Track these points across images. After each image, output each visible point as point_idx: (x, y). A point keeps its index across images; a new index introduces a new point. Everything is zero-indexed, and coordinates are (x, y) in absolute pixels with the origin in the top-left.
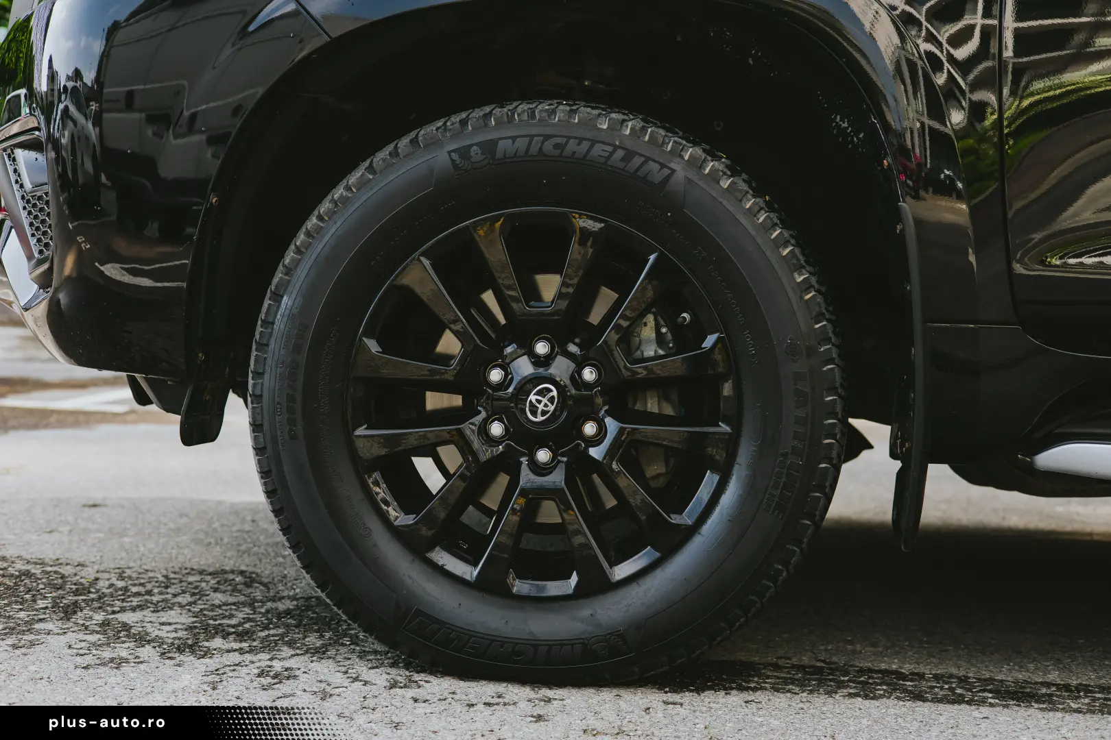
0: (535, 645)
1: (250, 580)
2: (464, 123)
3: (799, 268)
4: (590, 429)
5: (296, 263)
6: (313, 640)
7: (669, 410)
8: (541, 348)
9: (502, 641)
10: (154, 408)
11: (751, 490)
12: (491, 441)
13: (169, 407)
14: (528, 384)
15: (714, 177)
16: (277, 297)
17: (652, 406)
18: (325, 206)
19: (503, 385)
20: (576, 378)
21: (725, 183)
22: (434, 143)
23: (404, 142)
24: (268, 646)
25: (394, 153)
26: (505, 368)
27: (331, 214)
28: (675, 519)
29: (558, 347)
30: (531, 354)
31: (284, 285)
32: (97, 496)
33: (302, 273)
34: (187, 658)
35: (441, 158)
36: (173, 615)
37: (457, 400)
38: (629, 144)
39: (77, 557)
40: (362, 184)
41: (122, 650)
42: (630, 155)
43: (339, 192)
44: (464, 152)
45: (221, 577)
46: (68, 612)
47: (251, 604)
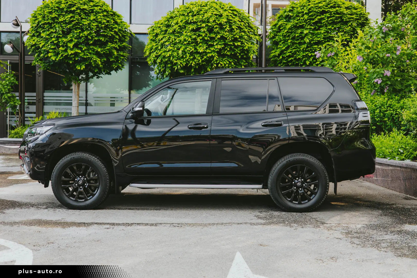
0: (80, 206)
1: (53, 203)
2: (71, 155)
3: (104, 168)
4: (86, 184)
5: (55, 169)
6: (59, 208)
7: (94, 182)
8: (80, 177)
9: (77, 206)
10: (41, 183)
11: (100, 190)
12: (76, 186)
13: (43, 183)
14: (79, 180)
15: (96, 160)
16: (53, 173)
17: (92, 182)
18: (58, 164)
19: (77, 180)
20: (84, 179)
21: (97, 160)
22: (69, 157)
23: (66, 157)
24: (54, 208)
25: (65, 158)
26: (77, 179)
27: (59, 164)
28: (94, 193)
29: (82, 177)
30: (79, 177)
31: (54, 171)
32: (32, 194)
33: (56, 170)
34: (46, 209)
35: (69, 158)
36: (44, 206)
37: (73, 182)
38: (87, 157)
39: (32, 202)
40: (61, 161)
41: (39, 209)
42: (87, 158)
43: (59, 162)
44: (71, 158)
45: (50, 203)
46: (33, 206)
47: (53, 205)
